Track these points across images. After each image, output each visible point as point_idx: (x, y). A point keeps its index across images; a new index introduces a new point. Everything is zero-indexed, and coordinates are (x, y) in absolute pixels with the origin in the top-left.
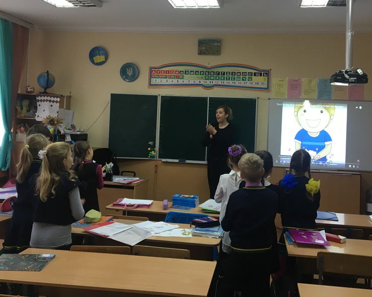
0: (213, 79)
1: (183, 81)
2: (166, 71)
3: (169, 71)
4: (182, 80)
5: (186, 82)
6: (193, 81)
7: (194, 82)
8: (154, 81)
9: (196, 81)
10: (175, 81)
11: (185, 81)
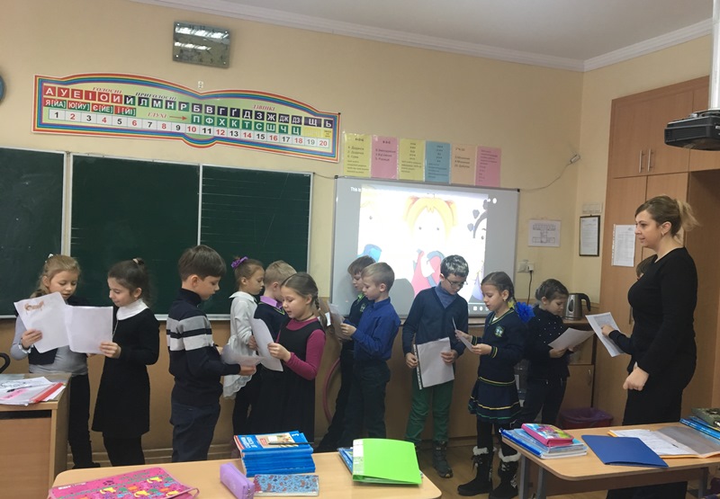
0: (212, 124)
1: (134, 123)
2: (87, 92)
3: (94, 94)
4: (131, 119)
5: (142, 124)
6: (160, 124)
7: (164, 126)
8: (50, 115)
9: (168, 125)
10: (112, 121)
11: (139, 122)
